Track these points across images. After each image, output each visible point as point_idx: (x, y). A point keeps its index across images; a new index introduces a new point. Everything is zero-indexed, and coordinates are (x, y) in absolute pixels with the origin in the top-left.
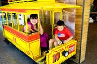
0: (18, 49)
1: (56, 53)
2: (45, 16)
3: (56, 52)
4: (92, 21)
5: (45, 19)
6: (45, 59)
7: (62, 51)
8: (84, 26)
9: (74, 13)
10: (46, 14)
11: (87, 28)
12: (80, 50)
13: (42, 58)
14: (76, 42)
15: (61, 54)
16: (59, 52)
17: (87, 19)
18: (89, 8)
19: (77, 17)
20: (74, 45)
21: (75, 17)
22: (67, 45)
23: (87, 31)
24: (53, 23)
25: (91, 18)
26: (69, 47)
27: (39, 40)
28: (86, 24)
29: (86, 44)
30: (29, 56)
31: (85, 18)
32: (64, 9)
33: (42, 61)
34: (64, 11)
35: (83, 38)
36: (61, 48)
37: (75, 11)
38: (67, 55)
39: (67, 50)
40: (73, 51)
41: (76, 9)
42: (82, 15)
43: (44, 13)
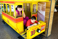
0: (11, 27)
2: (27, 7)
3: (33, 29)
4: (56, 11)
5: (27, 8)
7: (37, 29)
8: (51, 14)
9: (45, 5)
10: (28, 5)
11: (53, 15)
13: (25, 33)
14: (46, 23)
17: (53, 9)
18: (55, 2)
20: (44, 25)
21: (45, 8)
22: (40, 25)
23: (53, 17)
24: (32, 11)
25: (55, 9)
27: (23, 21)
28: (52, 12)
29: (52, 25)
30: (16, 31)
31: (52, 8)
33: (24, 34)
34: (39, 3)
35: (50, 21)
36: (36, 27)
37: (45, 4)
39: (40, 28)
40: (43, 29)
41: (47, 2)
42: (50, 6)
43: (27, 5)
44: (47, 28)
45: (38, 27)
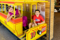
1: (33, 32)
2: (26, 7)
4: (56, 11)
6: (25, 36)
7: (37, 30)
8: (51, 14)
9: (44, 5)
11: (53, 15)
12: (49, 31)
14: (46, 24)
15: (36, 33)
16: (35, 31)
17: (53, 10)
18: (54, 2)
19: (46, 8)
21: (45, 8)
22: (40, 26)
23: (53, 17)
26: (42, 28)
29: (53, 26)
32: (38, 3)
35: (51, 22)
36: (37, 28)
38: (40, 33)
41: (46, 3)
43: (26, 5)
44: (48, 29)
45: (38, 28)
